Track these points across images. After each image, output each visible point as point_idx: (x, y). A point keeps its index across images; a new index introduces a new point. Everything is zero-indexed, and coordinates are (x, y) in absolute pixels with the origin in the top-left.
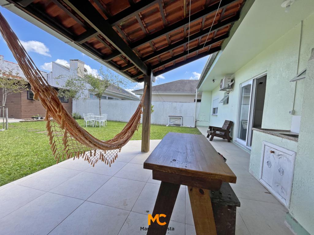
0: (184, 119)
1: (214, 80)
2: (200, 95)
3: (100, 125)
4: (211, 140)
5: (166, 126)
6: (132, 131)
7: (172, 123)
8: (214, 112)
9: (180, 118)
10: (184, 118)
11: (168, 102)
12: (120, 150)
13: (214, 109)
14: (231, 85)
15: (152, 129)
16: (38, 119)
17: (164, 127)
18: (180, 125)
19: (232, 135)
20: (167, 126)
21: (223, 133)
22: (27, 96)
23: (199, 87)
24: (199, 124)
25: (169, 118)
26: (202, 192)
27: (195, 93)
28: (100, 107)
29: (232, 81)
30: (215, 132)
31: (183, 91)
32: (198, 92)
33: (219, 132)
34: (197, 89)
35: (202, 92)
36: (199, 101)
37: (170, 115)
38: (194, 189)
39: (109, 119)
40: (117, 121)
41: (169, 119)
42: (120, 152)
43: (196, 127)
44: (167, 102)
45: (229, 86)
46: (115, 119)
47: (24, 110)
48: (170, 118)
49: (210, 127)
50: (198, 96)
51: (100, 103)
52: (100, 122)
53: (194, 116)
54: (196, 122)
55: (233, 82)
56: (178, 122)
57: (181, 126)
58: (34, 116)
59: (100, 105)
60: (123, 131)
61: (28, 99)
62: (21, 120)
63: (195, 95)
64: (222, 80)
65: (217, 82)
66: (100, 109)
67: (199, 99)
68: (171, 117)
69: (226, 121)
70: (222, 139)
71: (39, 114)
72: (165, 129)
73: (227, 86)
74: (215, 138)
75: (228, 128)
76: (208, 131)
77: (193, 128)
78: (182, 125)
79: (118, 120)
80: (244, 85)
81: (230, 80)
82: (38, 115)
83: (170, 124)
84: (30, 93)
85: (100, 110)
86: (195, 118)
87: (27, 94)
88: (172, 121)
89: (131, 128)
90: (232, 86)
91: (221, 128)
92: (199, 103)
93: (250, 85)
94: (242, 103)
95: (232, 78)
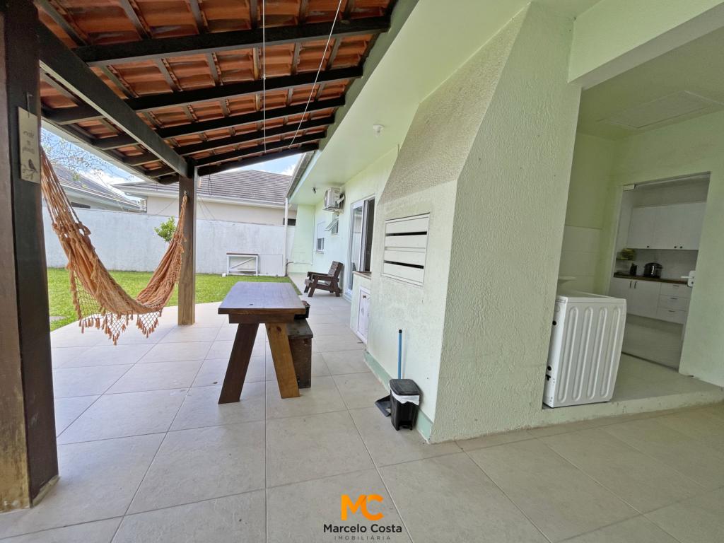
0: (262, 260)
1: (314, 189)
2: (293, 211)
4: (311, 295)
5: (221, 275)
6: (170, 283)
7: (236, 270)
8: (319, 247)
9: (252, 257)
10: (262, 257)
11: (223, 221)
12: (161, 312)
13: (319, 240)
14: (340, 203)
15: (199, 283)
17: (216, 278)
18: (255, 273)
19: (342, 285)
20: (224, 275)
21: (329, 283)
23: (290, 196)
24: (292, 269)
25: (228, 258)
26: (279, 329)
27: (284, 205)
29: (341, 196)
30: (316, 282)
31: (260, 197)
32: (290, 205)
33: (323, 282)
34: (286, 199)
35: (297, 205)
36: (292, 222)
37: (229, 252)
38: (272, 329)
41: (228, 261)
42: (160, 316)
43: (286, 275)
44: (220, 222)
45: (337, 205)
48: (230, 258)
49: (310, 274)
50: (289, 211)
53: (283, 253)
54: (287, 265)
55: (343, 198)
56: (249, 266)
57: (257, 275)
60: (152, 284)
63: (284, 210)
64: (327, 192)
65: (321, 193)
67: (291, 218)
68: (234, 257)
69: (334, 263)
70: (329, 292)
72: (219, 282)
73: (334, 205)
74: (317, 291)
75: (337, 274)
76: (306, 282)
77: (282, 277)
78: (259, 273)
80: (355, 207)
81: (339, 195)
83: (230, 272)
86: (284, 257)
88: (235, 264)
89: (166, 279)
90: (342, 205)
91: (326, 275)
92: (292, 228)
93: (361, 208)
94: (354, 231)
95: (341, 192)
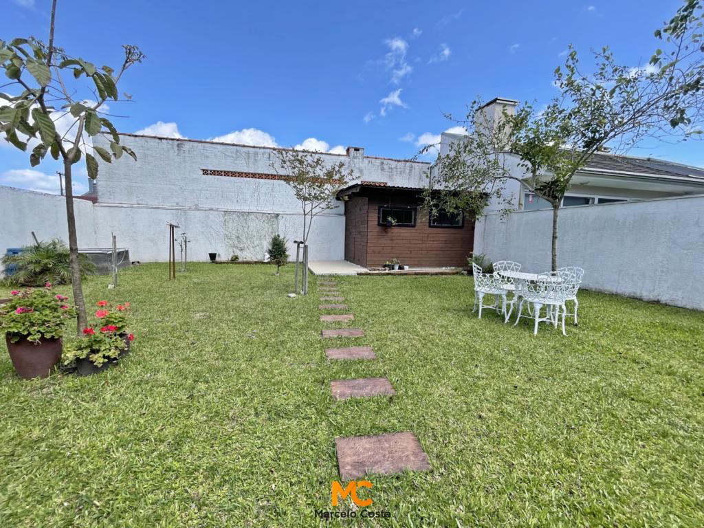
3: (537, 320)
16: (393, 269)
22: (377, 219)
28: (554, 237)
39: (593, 286)
40: (640, 300)
46: (627, 289)
47: (372, 248)
51: (555, 222)
52: (538, 307)
58: (387, 263)
59: (554, 228)
61: (379, 225)
62: (364, 270)
66: (553, 243)
71: (397, 258)
79: (647, 294)
82: (395, 260)
84: (383, 210)
85: (553, 249)
87: (377, 215)
